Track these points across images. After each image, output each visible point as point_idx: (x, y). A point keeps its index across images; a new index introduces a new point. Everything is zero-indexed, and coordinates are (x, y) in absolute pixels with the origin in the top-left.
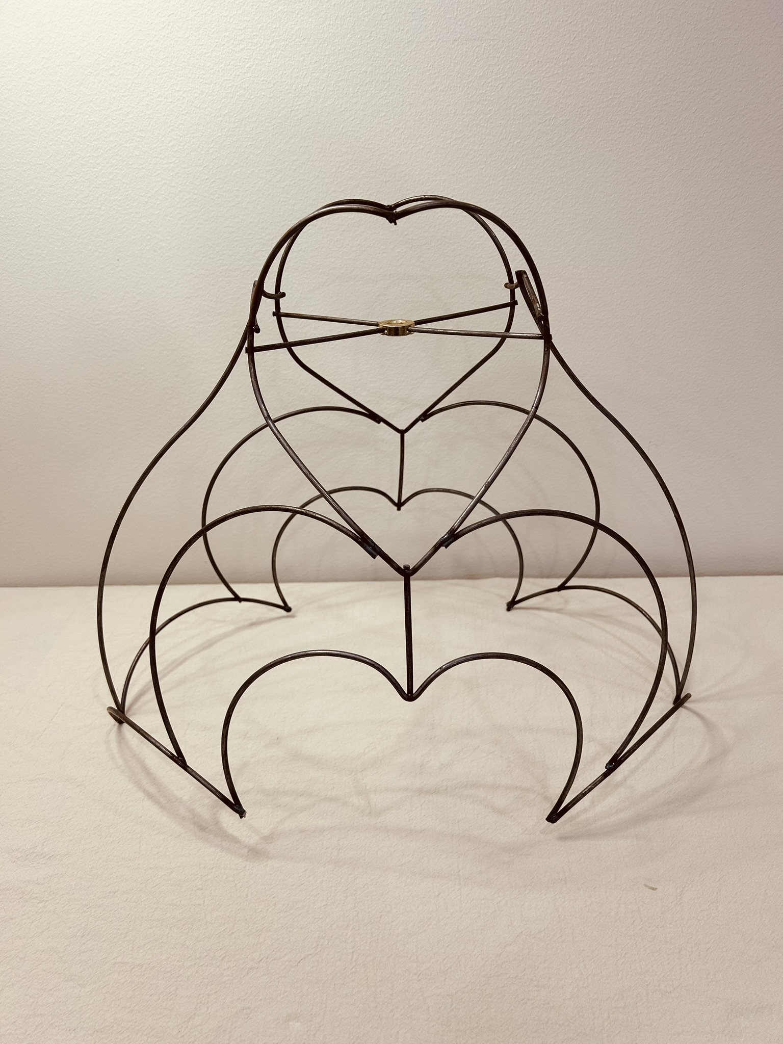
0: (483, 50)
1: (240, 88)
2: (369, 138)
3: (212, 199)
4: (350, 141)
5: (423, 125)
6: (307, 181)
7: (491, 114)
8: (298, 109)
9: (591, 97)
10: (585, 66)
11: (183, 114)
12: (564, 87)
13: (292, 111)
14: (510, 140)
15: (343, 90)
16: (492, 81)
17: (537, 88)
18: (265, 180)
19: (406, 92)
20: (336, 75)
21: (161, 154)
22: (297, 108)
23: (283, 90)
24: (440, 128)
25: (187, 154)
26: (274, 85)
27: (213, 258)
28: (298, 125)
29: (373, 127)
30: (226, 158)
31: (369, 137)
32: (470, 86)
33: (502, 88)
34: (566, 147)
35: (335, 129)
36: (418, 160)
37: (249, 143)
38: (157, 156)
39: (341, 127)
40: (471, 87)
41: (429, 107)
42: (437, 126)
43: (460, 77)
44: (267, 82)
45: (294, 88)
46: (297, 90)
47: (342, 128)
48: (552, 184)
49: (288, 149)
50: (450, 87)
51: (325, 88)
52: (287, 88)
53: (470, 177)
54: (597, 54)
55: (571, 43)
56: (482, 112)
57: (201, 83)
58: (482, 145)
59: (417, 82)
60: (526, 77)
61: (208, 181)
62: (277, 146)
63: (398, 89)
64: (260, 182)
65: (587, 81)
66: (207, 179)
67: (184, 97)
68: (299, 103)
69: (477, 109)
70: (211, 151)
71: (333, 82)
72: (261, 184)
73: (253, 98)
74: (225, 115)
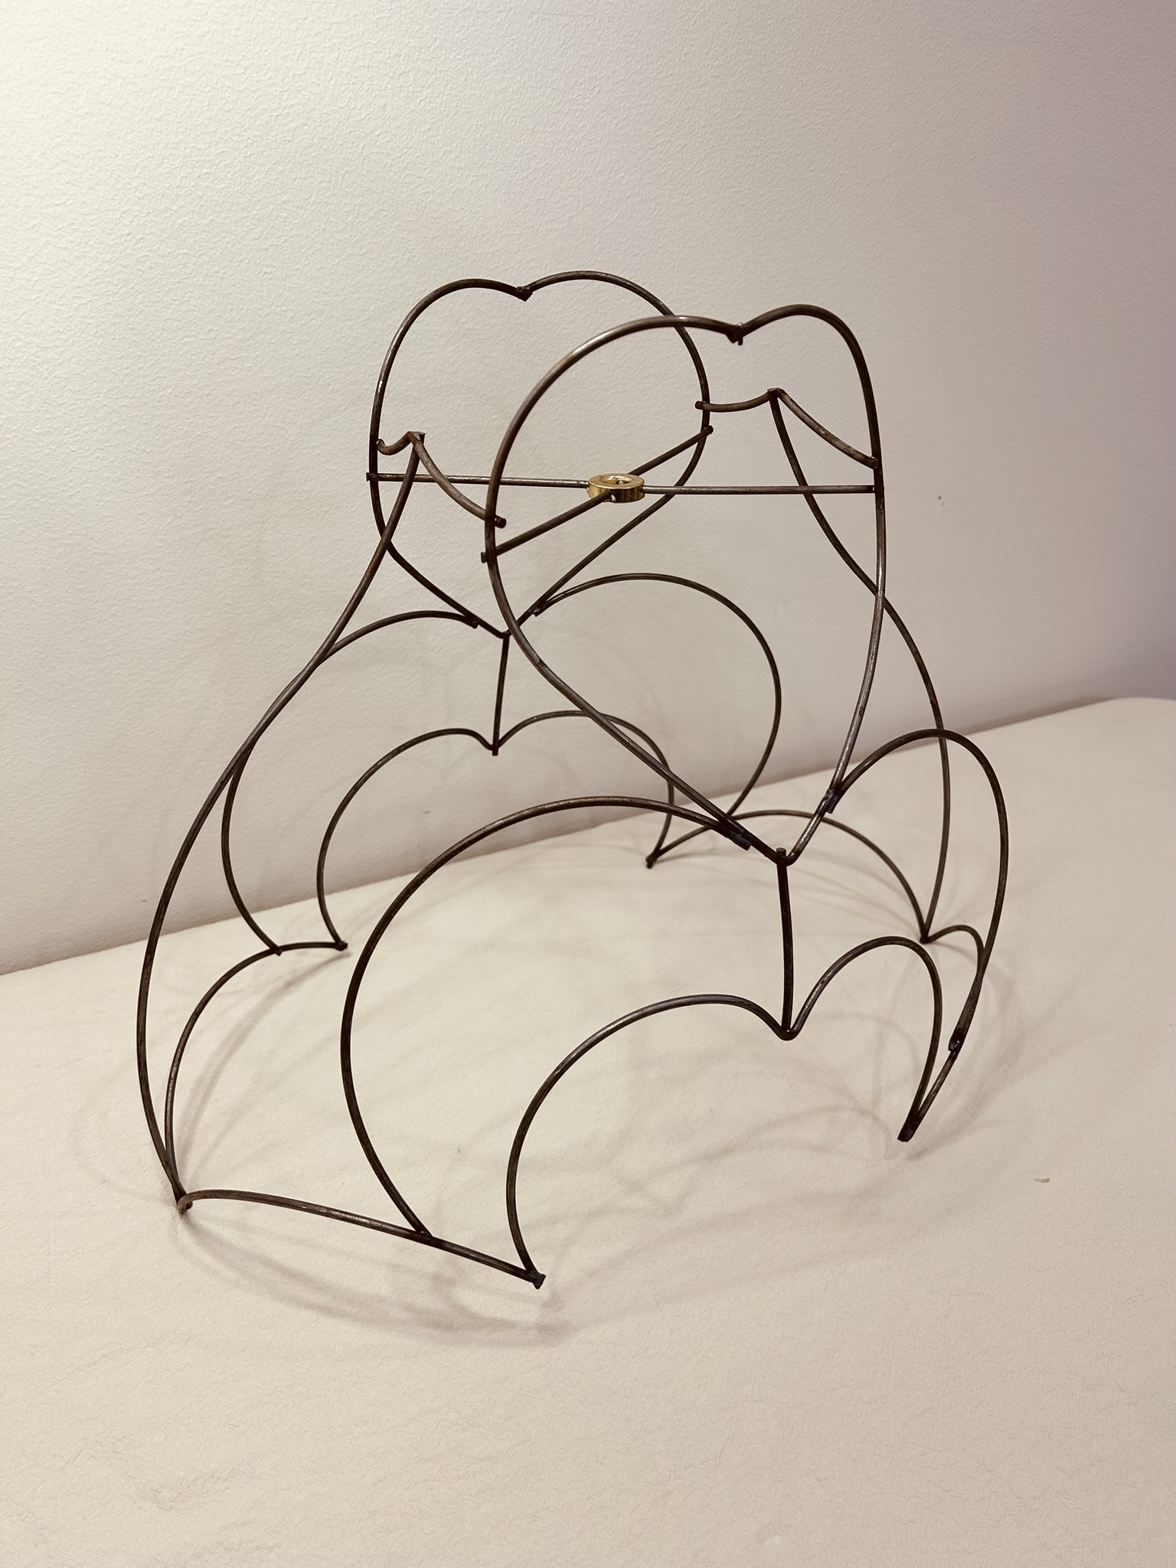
0: (572, 31)
1: (185, 72)
2: (406, 166)
3: (140, 270)
4: (375, 171)
5: (487, 146)
6: (306, 238)
7: (584, 133)
8: (289, 114)
9: (714, 113)
10: (708, 66)
11: (79, 116)
12: (681, 96)
13: (277, 116)
14: (610, 174)
15: (363, 83)
16: (585, 81)
17: (646, 96)
18: (233, 237)
19: (461, 92)
20: (352, 58)
21: (37, 188)
22: (286, 111)
23: (263, 78)
24: (512, 152)
25: (89, 189)
26: (246, 70)
27: (144, 377)
28: (290, 141)
29: (411, 148)
30: (163, 196)
31: (405, 164)
32: (554, 87)
33: (599, 92)
34: (682, 185)
35: (352, 148)
36: (480, 203)
37: (205, 171)
38: (30, 192)
39: (361, 147)
40: (555, 89)
41: (495, 118)
42: (508, 149)
43: (541, 72)
44: (234, 65)
45: (281, 77)
46: (287, 80)
47: (363, 148)
48: (665, 240)
49: (273, 182)
50: (526, 87)
51: (334, 80)
52: (268, 76)
53: (556, 230)
54: (722, 48)
55: (690, 29)
56: (571, 130)
57: (113, 59)
58: (572, 181)
59: (478, 77)
60: (632, 78)
61: (129, 237)
62: (254, 176)
63: (450, 86)
64: (226, 240)
65: (710, 89)
66: (128, 234)
67: (80, 85)
68: (290, 103)
69: (565, 123)
70: (134, 184)
71: (345, 70)
72: (228, 243)
73: (209, 91)
74: (159, 120)
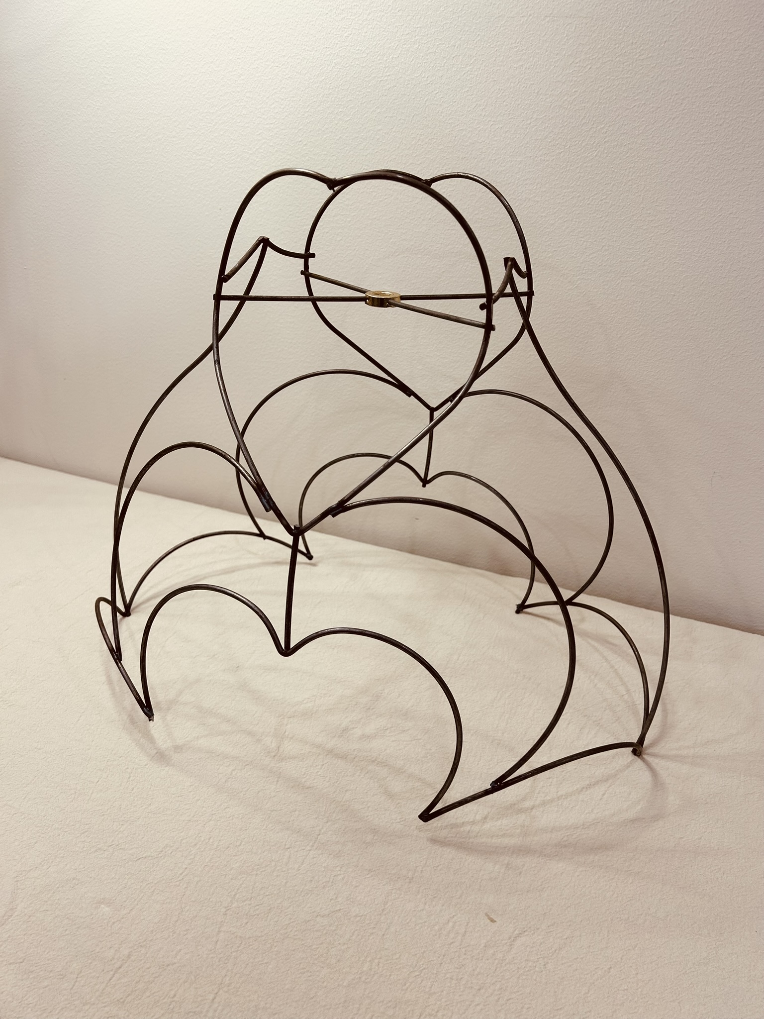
0: (574, 28)
1: (337, 56)
2: (451, 113)
3: (303, 161)
4: (431, 115)
5: (504, 103)
6: (388, 151)
7: (575, 96)
8: (387, 80)
9: (687, 85)
10: (685, 50)
11: (286, 79)
12: (658, 72)
13: (381, 81)
14: (593, 125)
15: (431, 62)
16: (580, 61)
17: (628, 71)
18: (350, 147)
19: (491, 68)
20: (426, 47)
21: (264, 114)
22: (386, 78)
23: (376, 59)
24: (521, 107)
25: (286, 116)
26: (367, 55)
27: (298, 217)
28: (386, 95)
29: (455, 102)
30: (318, 123)
31: (450, 111)
32: (556, 65)
33: (590, 68)
34: (653, 137)
35: (419, 101)
36: (496, 139)
37: (340, 110)
38: (260, 116)
39: (425, 100)
41: (512, 85)
42: (519, 104)
43: (548, 55)
44: (362, 52)
45: (385, 59)
46: (388, 60)
47: (426, 101)
48: (633, 176)
49: (374, 118)
50: (535, 65)
51: (414, 60)
52: (379, 58)
53: (548, 161)
54: (699, 38)
55: (670, 24)
56: (566, 94)
57: (304, 49)
58: (563, 128)
59: (503, 59)
60: (618, 59)
61: (300, 143)
62: (364, 114)
63: (484, 64)
64: (346, 149)
65: (685, 67)
66: (300, 141)
67: (288, 63)
68: (388, 74)
69: (561, 89)
70: (306, 115)
71: (421, 55)
72: (347, 150)
73: (348, 67)
74: (321, 82)
